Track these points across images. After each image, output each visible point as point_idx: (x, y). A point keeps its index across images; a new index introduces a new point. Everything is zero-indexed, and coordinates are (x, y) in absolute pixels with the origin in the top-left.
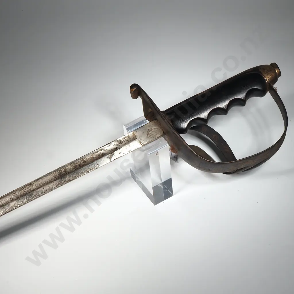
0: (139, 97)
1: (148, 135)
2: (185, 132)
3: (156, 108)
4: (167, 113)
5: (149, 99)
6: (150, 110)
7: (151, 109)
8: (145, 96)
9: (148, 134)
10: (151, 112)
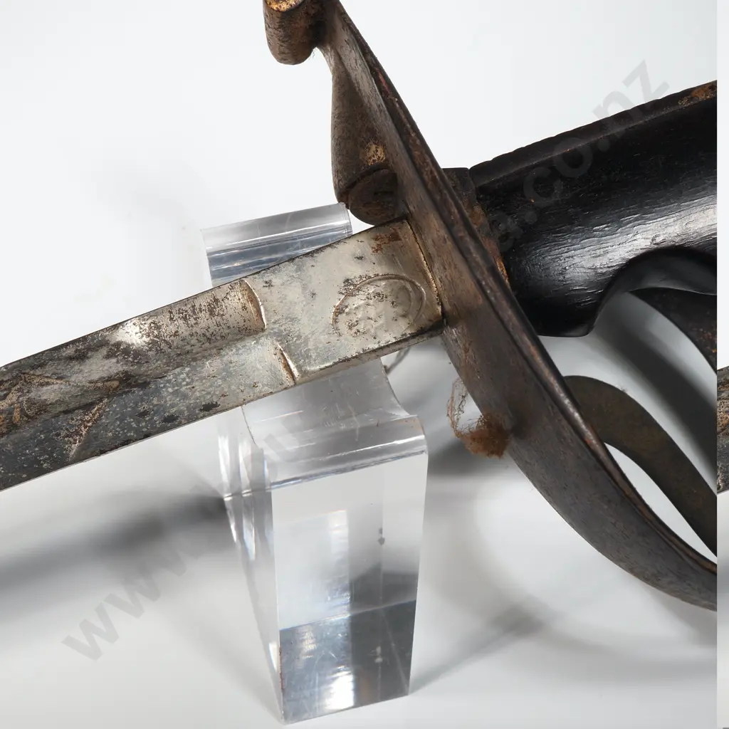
0: (317, 52)
1: (342, 317)
2: (581, 330)
3: (416, 153)
4: (481, 190)
5: (378, 82)
6: (376, 154)
7: (384, 147)
8: (352, 58)
9: (339, 311)
10: (378, 168)
